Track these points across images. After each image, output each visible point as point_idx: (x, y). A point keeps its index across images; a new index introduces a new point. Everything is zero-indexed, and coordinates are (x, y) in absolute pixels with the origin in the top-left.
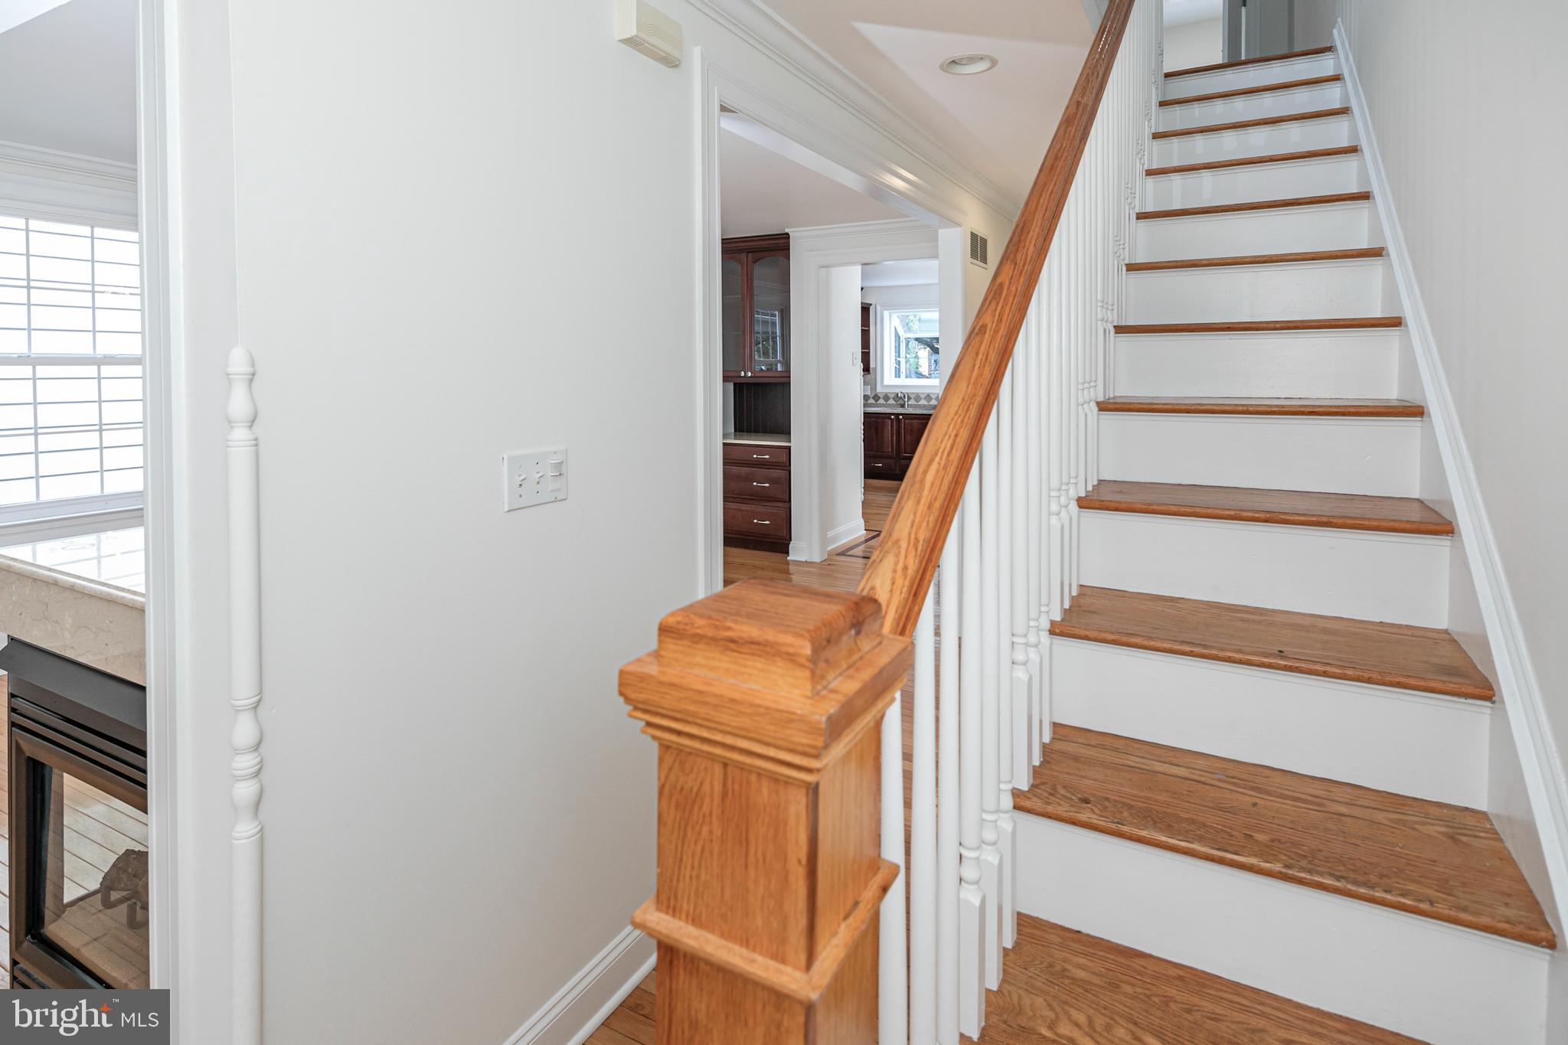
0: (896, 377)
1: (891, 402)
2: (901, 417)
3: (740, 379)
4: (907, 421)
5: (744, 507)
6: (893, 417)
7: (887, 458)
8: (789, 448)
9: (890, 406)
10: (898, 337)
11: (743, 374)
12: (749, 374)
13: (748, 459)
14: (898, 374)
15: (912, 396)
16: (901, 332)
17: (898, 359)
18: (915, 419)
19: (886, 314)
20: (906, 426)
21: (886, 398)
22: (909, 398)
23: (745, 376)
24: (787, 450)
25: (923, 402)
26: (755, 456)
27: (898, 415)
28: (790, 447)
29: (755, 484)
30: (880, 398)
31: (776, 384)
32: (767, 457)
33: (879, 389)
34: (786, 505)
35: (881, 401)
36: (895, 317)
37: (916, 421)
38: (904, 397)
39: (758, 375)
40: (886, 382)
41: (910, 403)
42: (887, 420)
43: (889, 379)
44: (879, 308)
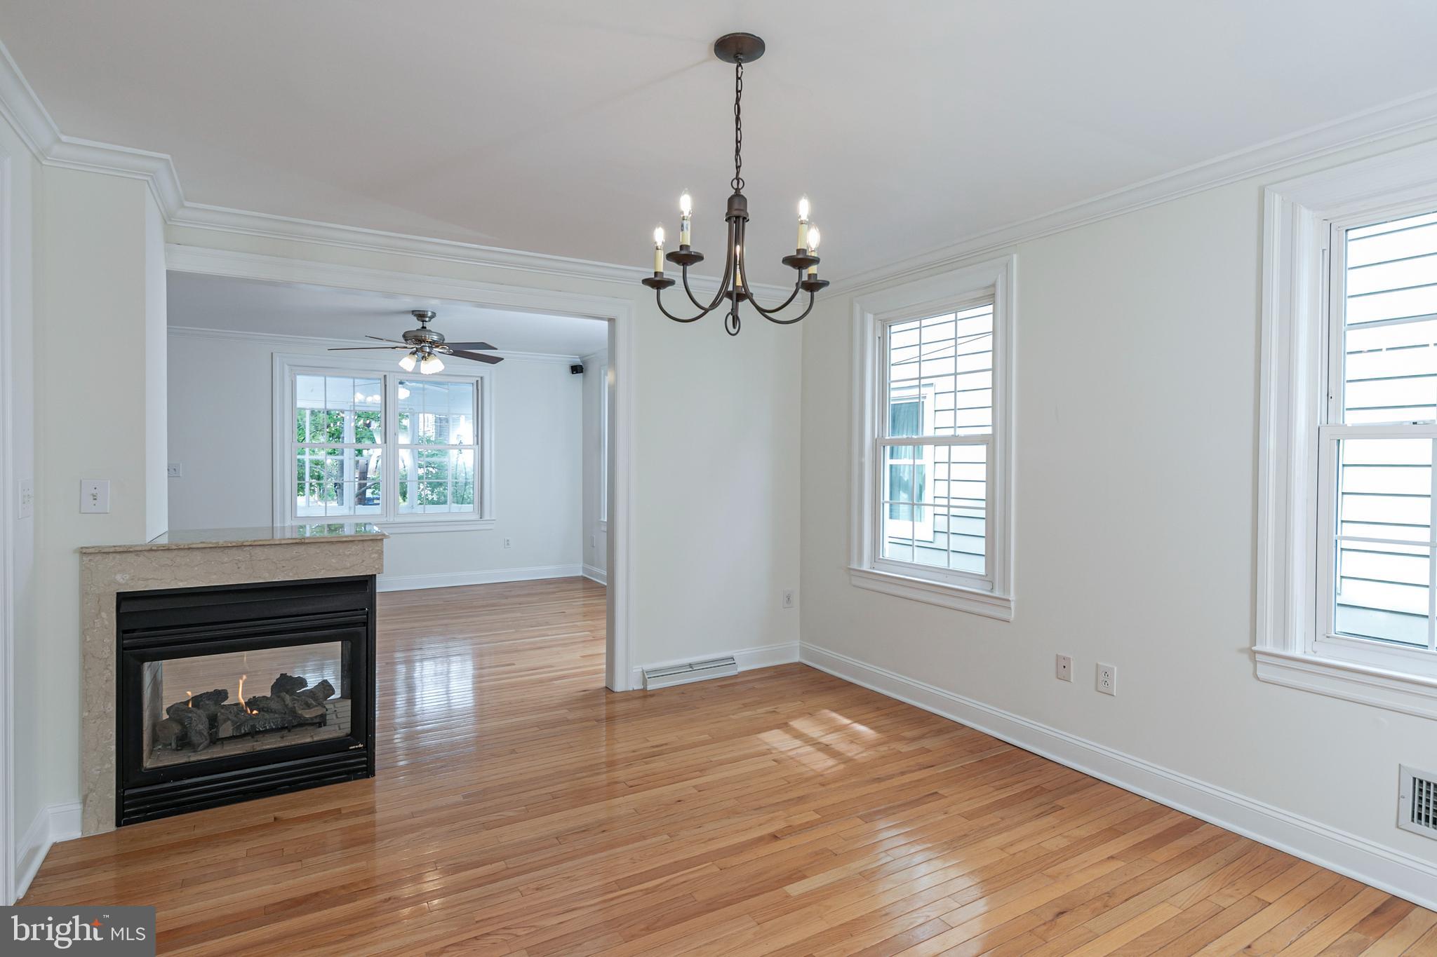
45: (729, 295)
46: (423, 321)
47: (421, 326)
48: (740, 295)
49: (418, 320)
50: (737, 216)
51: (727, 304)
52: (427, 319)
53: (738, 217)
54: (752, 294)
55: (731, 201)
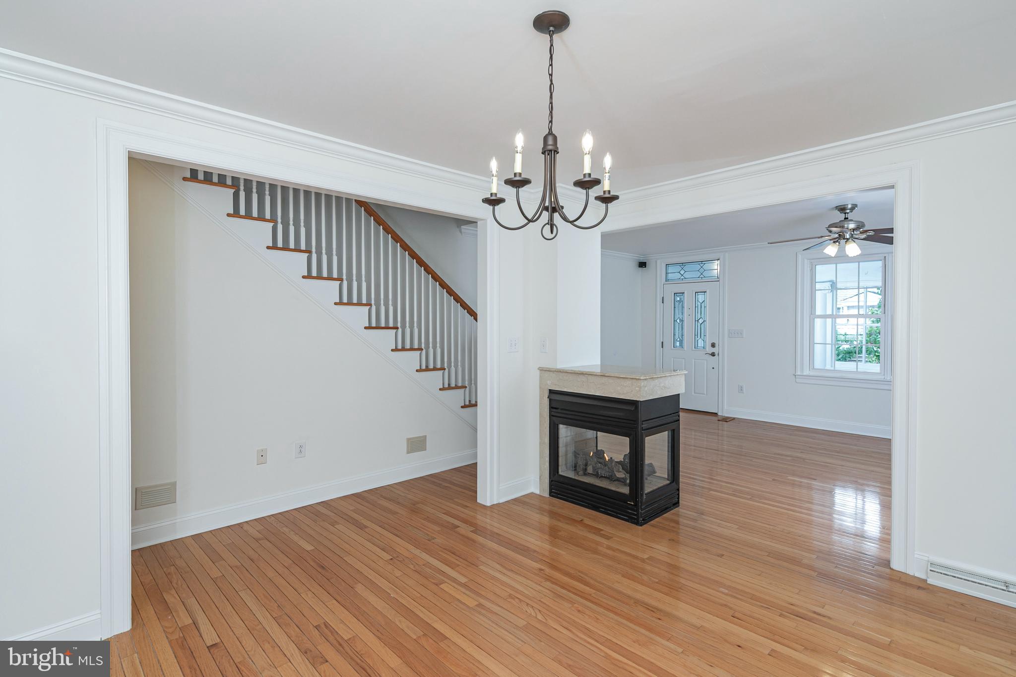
45: (546, 209)
46: (845, 213)
47: (844, 217)
48: (555, 209)
49: (841, 213)
51: (545, 215)
52: (848, 211)
53: (550, 151)
54: (562, 207)
55: (545, 139)
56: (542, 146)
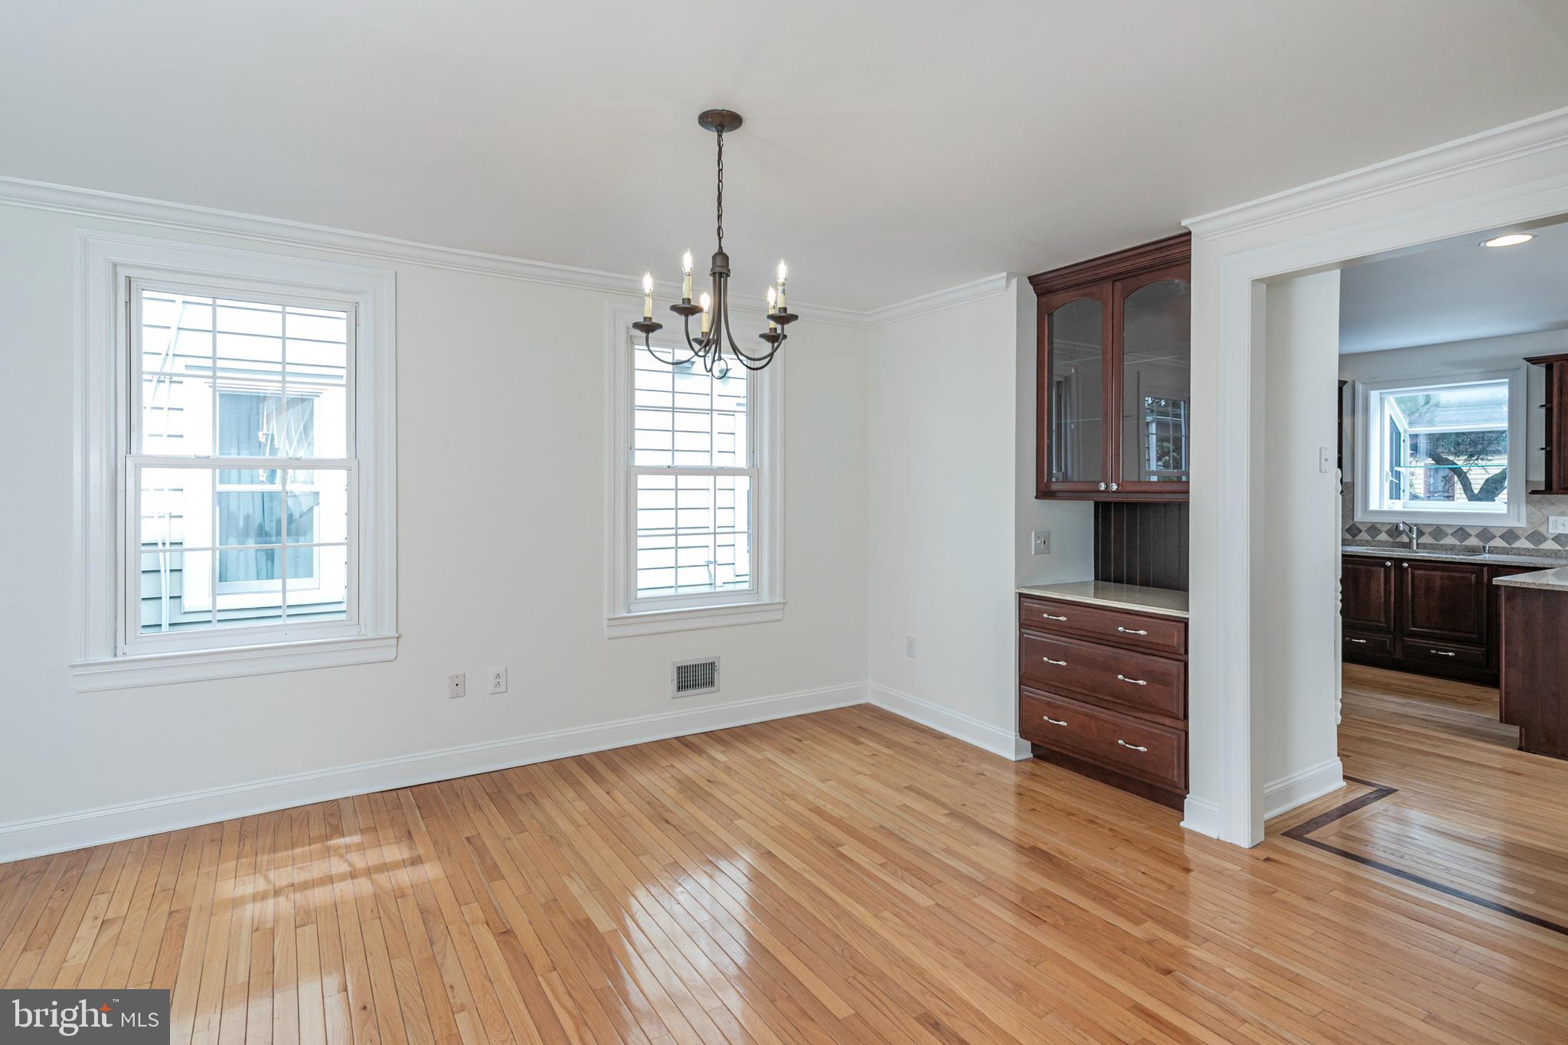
0: (1391, 498)
1: (1383, 537)
2: (1405, 565)
3: (1098, 494)
4: (1418, 572)
5: (1102, 714)
6: (1389, 564)
7: (1379, 630)
8: (1185, 623)
9: (1381, 544)
10: (1396, 434)
11: (1103, 487)
12: (1114, 487)
13: (1110, 632)
14: (1396, 492)
15: (1427, 530)
16: (1402, 424)
17: (1397, 469)
18: (1436, 569)
19: (1374, 395)
20: (1416, 581)
21: (1373, 529)
22: (1420, 533)
23: (1106, 491)
24: (1182, 625)
25: (1450, 540)
26: (1121, 629)
27: (1398, 561)
28: (1188, 619)
29: (1120, 677)
30: (1360, 531)
31: (1165, 504)
32: (1142, 632)
33: (1359, 517)
34: (1180, 724)
35: (1364, 536)
36: (1391, 400)
37: (1439, 573)
38: (1411, 530)
39: (1128, 488)
40: (1374, 505)
41: (1422, 540)
42: (1377, 568)
43: (1379, 500)
44: (1360, 388)
50: (721, 270)
53: (720, 274)
56: (711, 267)
